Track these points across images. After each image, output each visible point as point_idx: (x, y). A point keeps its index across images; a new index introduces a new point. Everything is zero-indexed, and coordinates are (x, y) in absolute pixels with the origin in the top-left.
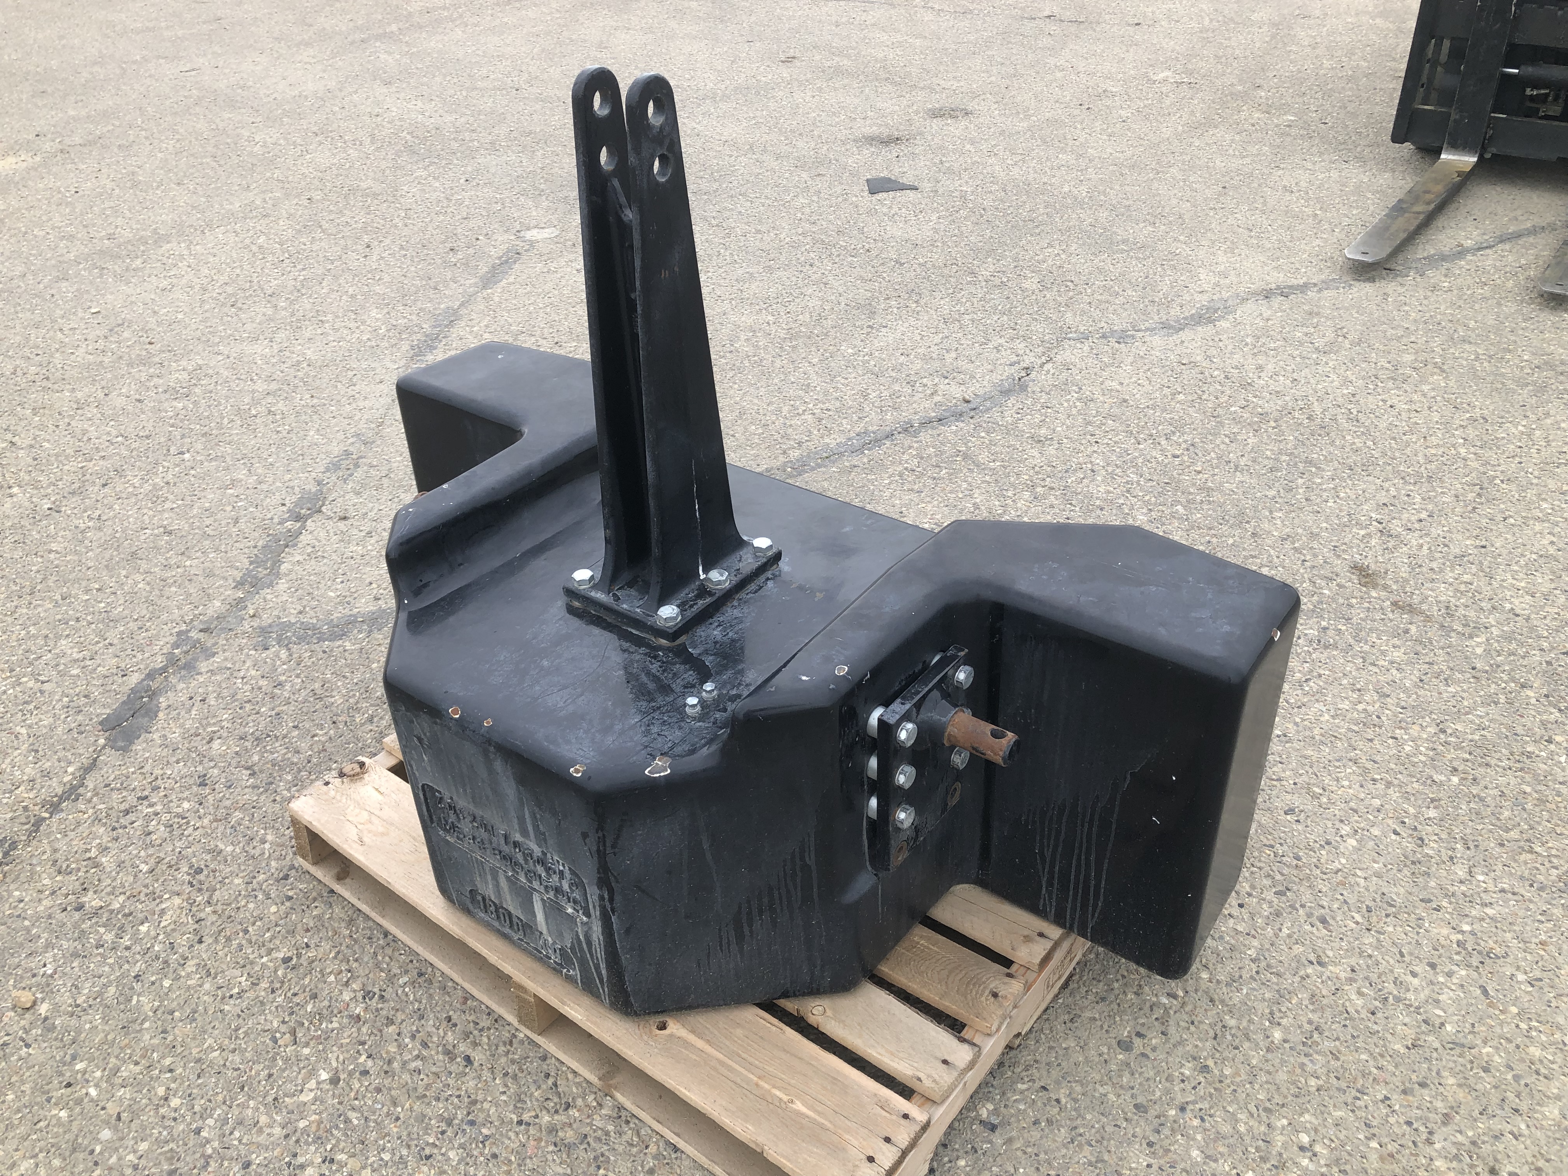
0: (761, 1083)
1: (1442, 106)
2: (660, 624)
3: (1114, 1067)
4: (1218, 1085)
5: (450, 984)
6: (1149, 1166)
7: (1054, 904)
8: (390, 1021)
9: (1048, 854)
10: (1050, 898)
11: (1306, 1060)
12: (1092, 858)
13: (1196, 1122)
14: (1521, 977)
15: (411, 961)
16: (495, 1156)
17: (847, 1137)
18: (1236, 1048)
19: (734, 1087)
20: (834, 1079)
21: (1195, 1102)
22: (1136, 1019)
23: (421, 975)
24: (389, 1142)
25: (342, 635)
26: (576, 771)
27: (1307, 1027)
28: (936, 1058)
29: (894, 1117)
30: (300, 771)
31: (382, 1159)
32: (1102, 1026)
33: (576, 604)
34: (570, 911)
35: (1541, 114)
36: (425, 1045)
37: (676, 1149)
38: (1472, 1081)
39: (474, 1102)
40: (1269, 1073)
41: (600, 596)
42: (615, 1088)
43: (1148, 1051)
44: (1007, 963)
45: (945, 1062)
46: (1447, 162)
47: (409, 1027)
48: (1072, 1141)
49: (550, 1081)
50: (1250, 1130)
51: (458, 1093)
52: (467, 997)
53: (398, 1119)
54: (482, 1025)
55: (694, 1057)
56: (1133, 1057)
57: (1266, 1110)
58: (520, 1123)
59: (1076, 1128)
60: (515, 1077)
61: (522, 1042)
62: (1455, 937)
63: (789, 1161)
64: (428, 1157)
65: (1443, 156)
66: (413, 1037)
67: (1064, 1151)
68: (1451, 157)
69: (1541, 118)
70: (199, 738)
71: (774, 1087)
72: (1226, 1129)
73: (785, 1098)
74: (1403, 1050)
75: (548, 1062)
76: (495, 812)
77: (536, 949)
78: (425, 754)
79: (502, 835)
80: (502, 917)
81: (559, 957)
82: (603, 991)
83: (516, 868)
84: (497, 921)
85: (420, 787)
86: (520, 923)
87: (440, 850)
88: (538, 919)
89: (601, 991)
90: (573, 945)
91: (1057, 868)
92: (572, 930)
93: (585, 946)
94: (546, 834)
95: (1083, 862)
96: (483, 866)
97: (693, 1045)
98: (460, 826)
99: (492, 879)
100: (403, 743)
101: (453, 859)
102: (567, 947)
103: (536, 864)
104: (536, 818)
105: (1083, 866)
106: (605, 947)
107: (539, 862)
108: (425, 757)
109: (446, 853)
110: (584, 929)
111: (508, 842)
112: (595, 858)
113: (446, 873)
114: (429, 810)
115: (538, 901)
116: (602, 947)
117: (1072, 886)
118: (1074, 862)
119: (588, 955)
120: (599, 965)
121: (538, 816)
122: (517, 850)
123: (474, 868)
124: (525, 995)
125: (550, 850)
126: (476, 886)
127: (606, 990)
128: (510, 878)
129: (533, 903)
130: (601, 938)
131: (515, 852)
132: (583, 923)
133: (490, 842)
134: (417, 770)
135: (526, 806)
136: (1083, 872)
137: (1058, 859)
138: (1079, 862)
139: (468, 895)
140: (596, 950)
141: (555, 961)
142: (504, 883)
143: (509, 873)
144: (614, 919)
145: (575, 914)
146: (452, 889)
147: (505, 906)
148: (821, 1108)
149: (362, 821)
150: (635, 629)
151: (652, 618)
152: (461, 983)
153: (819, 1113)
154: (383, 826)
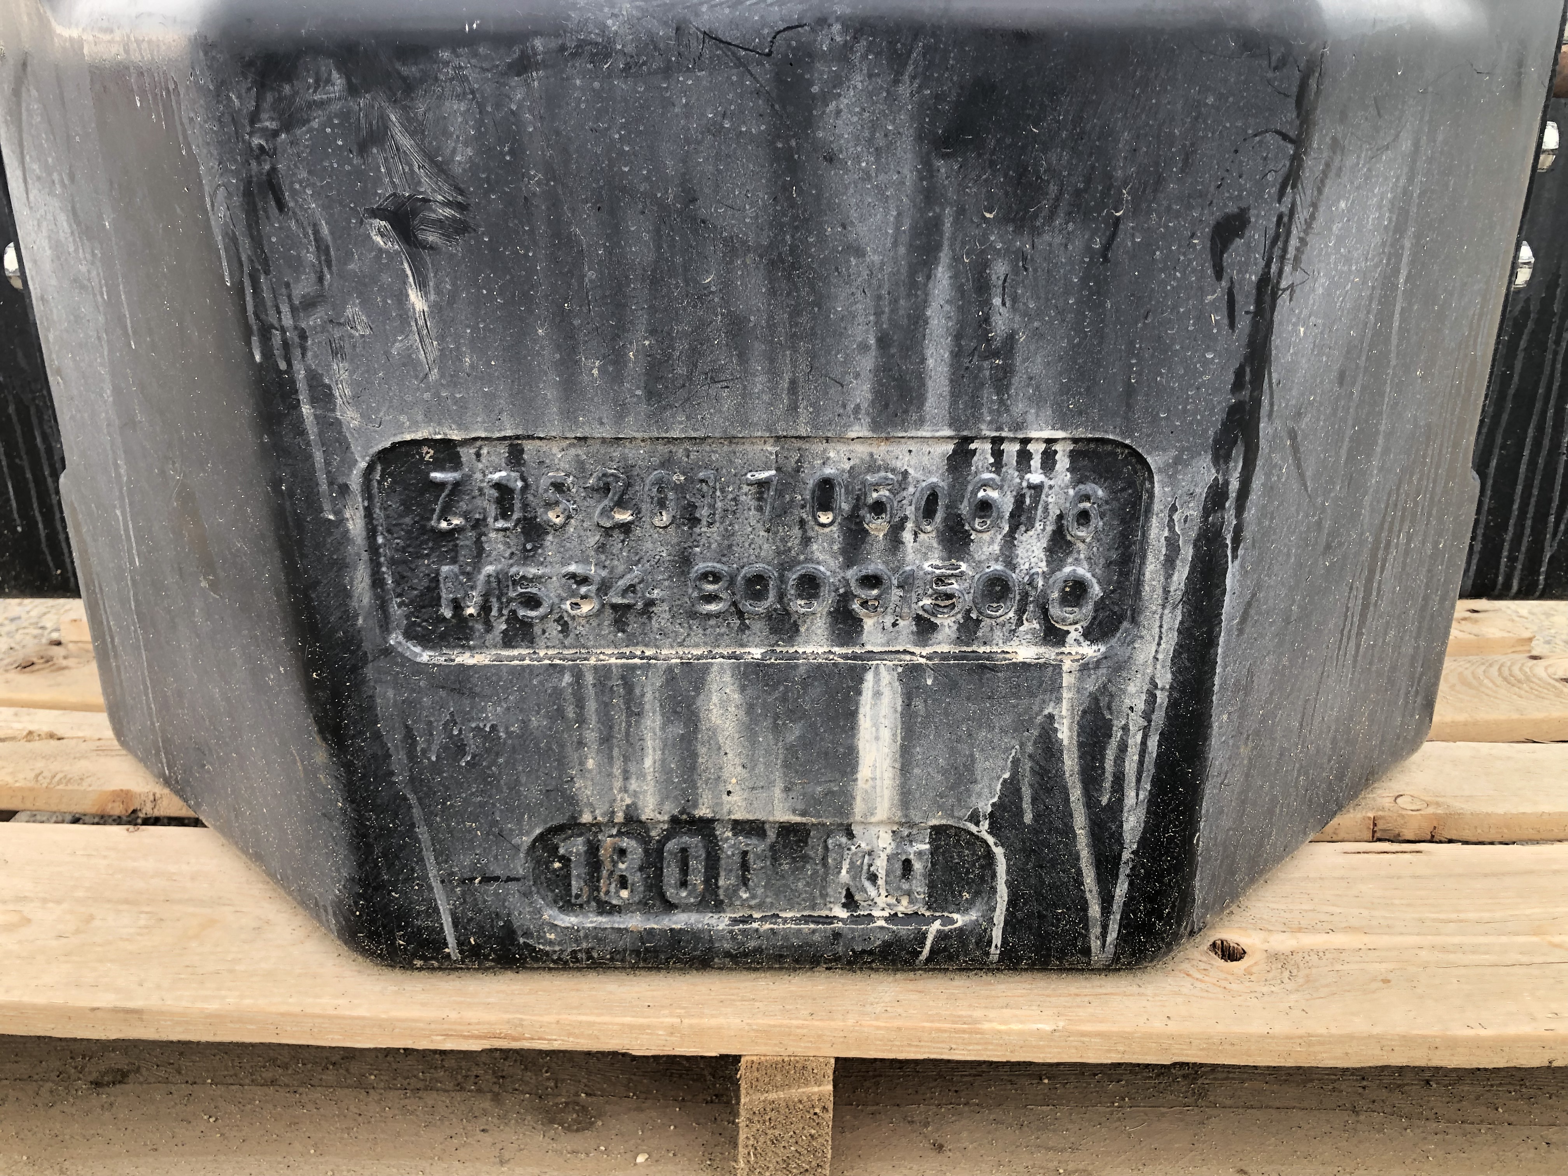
0: (1556, 939)
19: (1534, 971)
34: (1025, 652)
76: (759, 383)
77: (807, 919)
78: (422, 285)
79: (762, 485)
80: (671, 873)
81: (919, 887)
82: (1107, 901)
83: (798, 605)
84: (644, 906)
85: (355, 480)
86: (757, 847)
87: (409, 736)
88: (864, 772)
89: (1095, 910)
90: (1011, 788)
91: (1494, 463)
92: (1021, 726)
93: (1070, 763)
94: (1011, 338)
95: (1549, 423)
96: (629, 687)
97: (1341, 951)
98: (532, 571)
99: (667, 722)
100: (303, 287)
101: (473, 745)
102: (975, 818)
103: (907, 536)
104: (983, 287)
105: (1549, 430)
106: (1173, 705)
107: (929, 510)
108: (417, 301)
109: (440, 738)
110: (1091, 686)
111: (781, 513)
112: (1244, 323)
113: (422, 832)
114: (377, 582)
115: (877, 694)
116: (1159, 717)
117: (1519, 489)
118: (1531, 432)
119: (1076, 794)
120: (1116, 808)
121: (1000, 269)
122: (825, 518)
123: (581, 720)
124: (796, 1093)
125: (1019, 408)
126: (572, 800)
127: (1121, 890)
128: (758, 667)
129: (851, 716)
130: (1165, 678)
131: (806, 541)
132: (1085, 668)
133: (684, 560)
134: (356, 399)
135: (945, 256)
136: (1546, 442)
137: (1499, 440)
138: (1540, 429)
139: (520, 866)
140: (1123, 748)
141: (893, 918)
142: (724, 704)
143: (757, 653)
144: (1233, 570)
145: (1049, 653)
146: (436, 885)
147: (703, 811)
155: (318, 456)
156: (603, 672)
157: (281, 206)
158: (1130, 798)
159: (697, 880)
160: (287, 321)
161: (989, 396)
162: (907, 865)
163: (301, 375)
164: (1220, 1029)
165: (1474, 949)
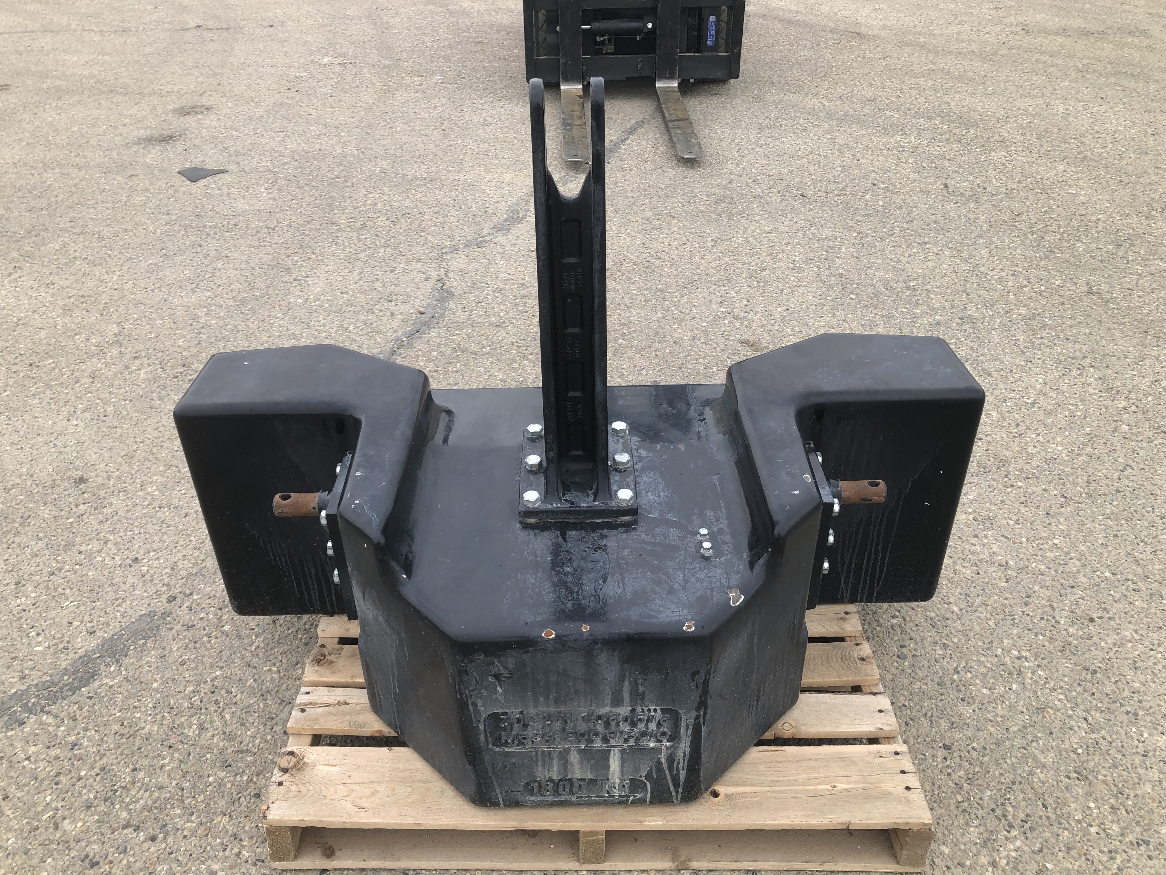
0: (807, 788)
1: (550, 55)
2: (624, 505)
3: (909, 671)
4: (958, 650)
6: (974, 711)
7: (849, 589)
9: (847, 559)
10: (847, 587)
11: (977, 614)
12: (880, 547)
13: (969, 675)
14: (1012, 522)
17: (883, 785)
18: (947, 626)
19: (796, 800)
20: (842, 759)
21: (958, 665)
22: (893, 639)
25: (93, 676)
26: (689, 627)
27: (962, 597)
28: (874, 712)
29: (892, 758)
30: (182, 801)
32: (882, 653)
33: (532, 520)
34: (652, 745)
35: (604, 52)
37: (754, 872)
38: (1043, 583)
40: (971, 630)
41: (556, 505)
42: (689, 861)
43: (914, 652)
44: (841, 639)
45: (881, 711)
46: (566, 91)
48: (932, 722)
50: (992, 664)
55: (755, 799)
56: (910, 659)
57: (988, 649)
59: (926, 714)
62: (971, 517)
63: (871, 819)
65: (562, 87)
67: (934, 730)
68: (566, 87)
69: (606, 54)
70: (42, 830)
71: (817, 785)
72: (983, 670)
73: (829, 787)
74: (1006, 585)
76: (582, 700)
77: (597, 797)
78: (501, 687)
79: (583, 717)
80: (561, 789)
81: (627, 790)
82: (677, 792)
83: (593, 738)
84: (553, 795)
85: (482, 720)
86: (583, 783)
87: (493, 765)
88: (611, 769)
89: (674, 794)
90: (650, 771)
91: (853, 565)
92: (652, 759)
93: (665, 766)
94: (644, 692)
95: (873, 552)
96: (550, 754)
97: (746, 793)
98: (525, 733)
99: (559, 761)
100: (471, 688)
101: (509, 766)
102: (641, 777)
103: (621, 724)
104: (636, 684)
105: (873, 555)
106: (690, 755)
107: (626, 720)
108: (499, 689)
109: (500, 765)
110: (669, 752)
111: (589, 720)
112: (701, 688)
113: (495, 783)
114: (486, 736)
115: (614, 754)
116: (687, 757)
117: (863, 572)
118: (866, 556)
119: (667, 772)
120: (678, 774)
121: (640, 681)
122: (600, 722)
123: (537, 761)
124: (595, 838)
125: (647, 704)
126: (535, 776)
127: (680, 790)
128: (583, 750)
129: (608, 759)
130: (688, 750)
131: (595, 725)
132: (667, 748)
133: (564, 730)
134: (483, 706)
135: (627, 679)
136: (872, 559)
137: (855, 558)
138: (870, 554)
139: (521, 789)
140: (678, 763)
141: (620, 796)
142: (574, 757)
143: (583, 746)
144: (704, 729)
145: (659, 744)
146: (499, 794)
147: (569, 777)
148: (853, 779)
149: (346, 794)
150: (598, 518)
151: (613, 505)
152: (501, 868)
153: (855, 782)
154: (365, 788)
155: (473, 715)
156: (543, 752)
157: (468, 675)
158: (681, 772)
159: (568, 790)
160: (467, 692)
161: (639, 702)
162: (624, 786)
163: (470, 702)
164: (706, 823)
165: (783, 792)
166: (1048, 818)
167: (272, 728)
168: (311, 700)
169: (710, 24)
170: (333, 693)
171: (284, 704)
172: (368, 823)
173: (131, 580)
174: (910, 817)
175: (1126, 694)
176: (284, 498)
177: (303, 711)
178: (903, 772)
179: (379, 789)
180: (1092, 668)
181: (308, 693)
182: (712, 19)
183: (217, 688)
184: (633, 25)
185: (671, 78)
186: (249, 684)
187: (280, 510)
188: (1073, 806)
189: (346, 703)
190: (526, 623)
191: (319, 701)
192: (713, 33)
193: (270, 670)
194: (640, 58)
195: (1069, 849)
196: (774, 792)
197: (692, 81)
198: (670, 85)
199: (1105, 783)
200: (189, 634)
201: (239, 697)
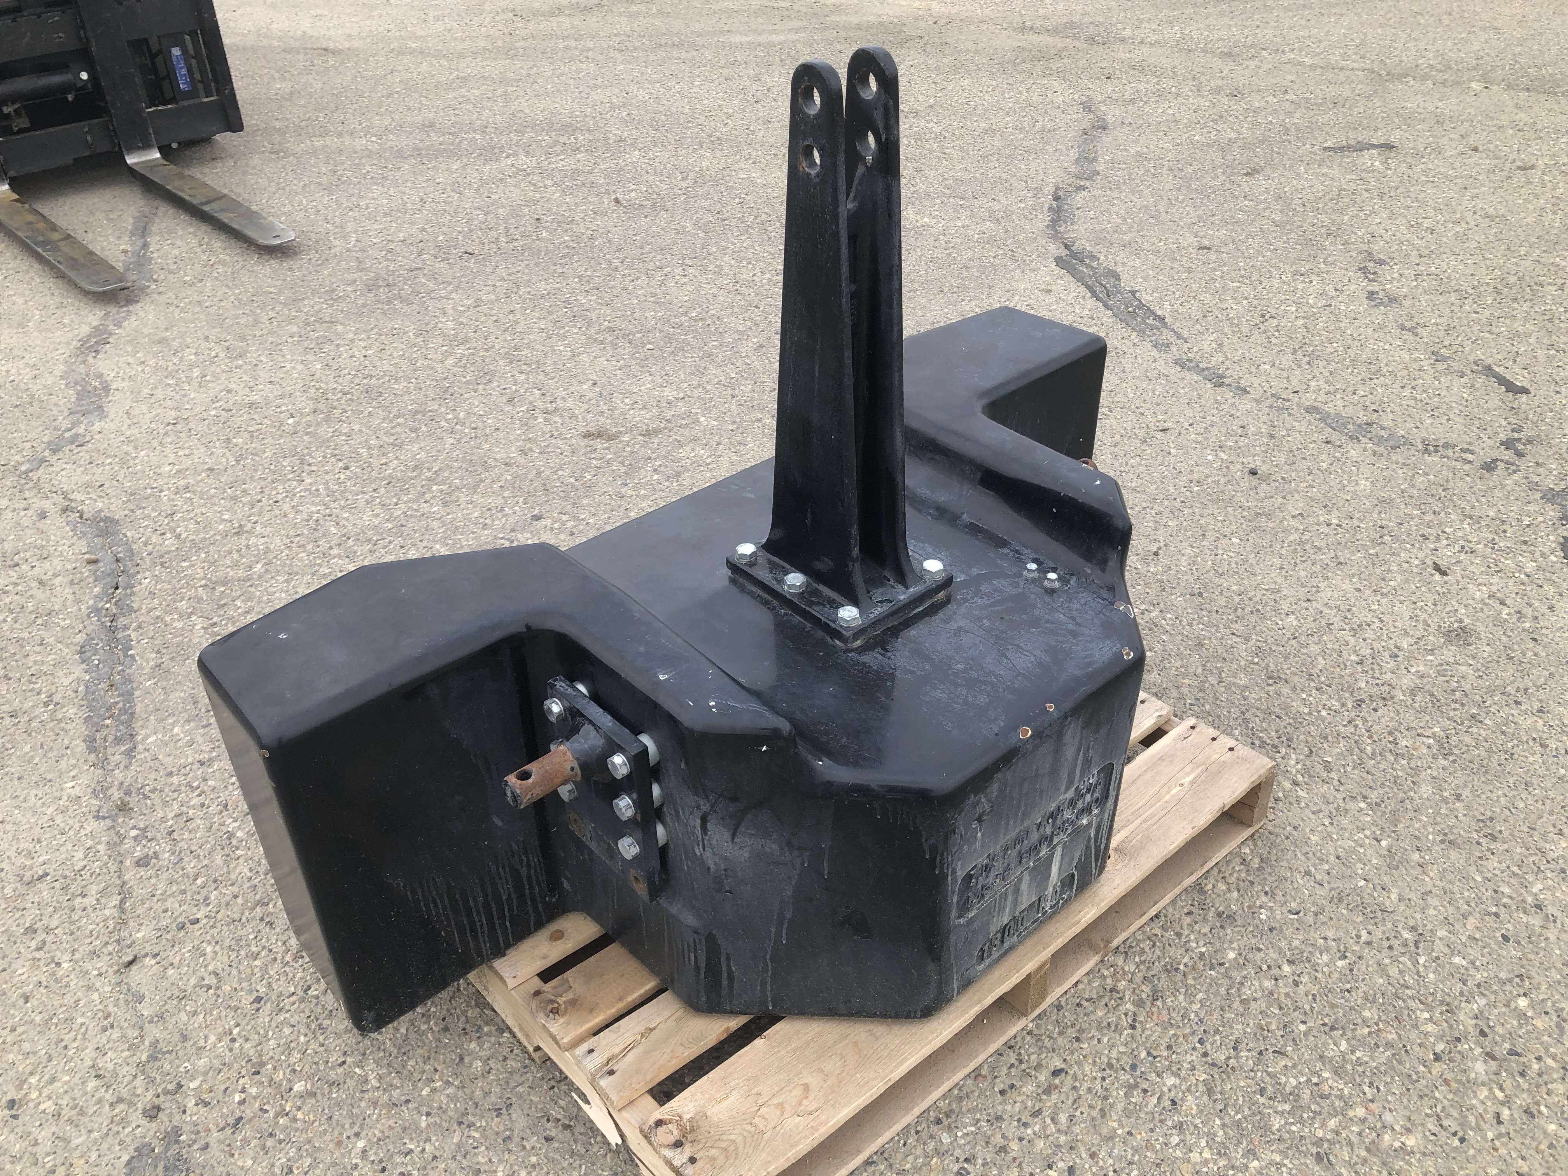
0: (1164, 800)
2: (937, 579)
5: (956, 1092)
8: (1003, 1149)
15: (917, 1132)
16: (1169, 1047)
17: (1212, 759)
20: (1161, 759)
23: (938, 1121)
24: (1157, 1140)
29: (1193, 734)
31: (1178, 1144)
33: (859, 643)
35: (16, 129)
36: (1036, 1114)
37: (1157, 916)
39: (1110, 1066)
41: (878, 611)
42: (1109, 942)
47: (1011, 1129)
49: (1085, 1004)
51: (1099, 1080)
52: (976, 1074)
53: (1130, 1133)
54: (1013, 1061)
58: (1133, 1027)
60: (1082, 1031)
61: (1038, 1027)
63: (1235, 791)
64: (1174, 1102)
66: (1026, 1125)
69: (19, 132)
71: (1168, 792)
73: (1178, 788)
75: (1063, 1003)
77: (1033, 922)
78: (981, 830)
79: (1038, 824)
80: (1006, 935)
83: (1042, 846)
84: (999, 948)
85: (957, 889)
86: (1025, 914)
87: (956, 946)
88: (1052, 875)
92: (1084, 840)
93: (1093, 841)
94: (1092, 757)
96: (1006, 894)
97: (1127, 837)
98: (987, 880)
99: (1012, 897)
100: (954, 850)
101: (970, 936)
102: (1072, 869)
103: (1065, 812)
104: (1088, 750)
107: (1071, 804)
108: (979, 834)
109: (963, 940)
110: (1098, 820)
111: (1042, 826)
113: (954, 970)
114: (956, 910)
115: (1056, 855)
119: (1093, 847)
120: (1100, 843)
121: (1092, 744)
122: (1049, 822)
123: (995, 911)
125: (1091, 770)
126: (989, 933)
128: (1032, 868)
129: (1051, 864)
130: (1112, 808)
131: (1045, 829)
135: (1082, 748)
139: (974, 961)
140: (1103, 829)
141: (1051, 907)
142: (1025, 883)
143: (1032, 864)
145: (1090, 817)
146: (955, 983)
147: (1016, 913)
148: (1188, 769)
149: (778, 1113)
150: (917, 607)
151: (929, 584)
152: (956, 1081)
153: (1192, 771)
154: (790, 1091)
155: (950, 888)
156: (1001, 896)
157: (955, 833)
158: (1103, 839)
159: (1012, 932)
160: (950, 859)
161: (1087, 771)
162: (1056, 892)
164: (1127, 885)
165: (1153, 816)
166: (1290, 724)
167: (524, 1147)
168: (606, 1055)
169: (174, 59)
170: (622, 1031)
171: (504, 1111)
172: (838, 1121)
173: (44, 1135)
174: (1258, 770)
175: (1237, 599)
176: (525, 776)
177: (611, 1073)
178: (1214, 739)
179: (805, 1081)
180: (1196, 591)
181: (591, 1051)
182: (176, 51)
183: (381, 1161)
184: (57, 79)
185: (146, 146)
186: (423, 1125)
187: (529, 796)
188: (1294, 704)
189: (651, 1030)
190: (997, 735)
191: (616, 1050)
192: (184, 71)
193: (433, 1091)
194: (85, 126)
195: (1326, 738)
196: (1145, 821)
197: (174, 146)
198: (149, 158)
199: (1295, 674)
200: (247, 1131)
201: (428, 1147)
